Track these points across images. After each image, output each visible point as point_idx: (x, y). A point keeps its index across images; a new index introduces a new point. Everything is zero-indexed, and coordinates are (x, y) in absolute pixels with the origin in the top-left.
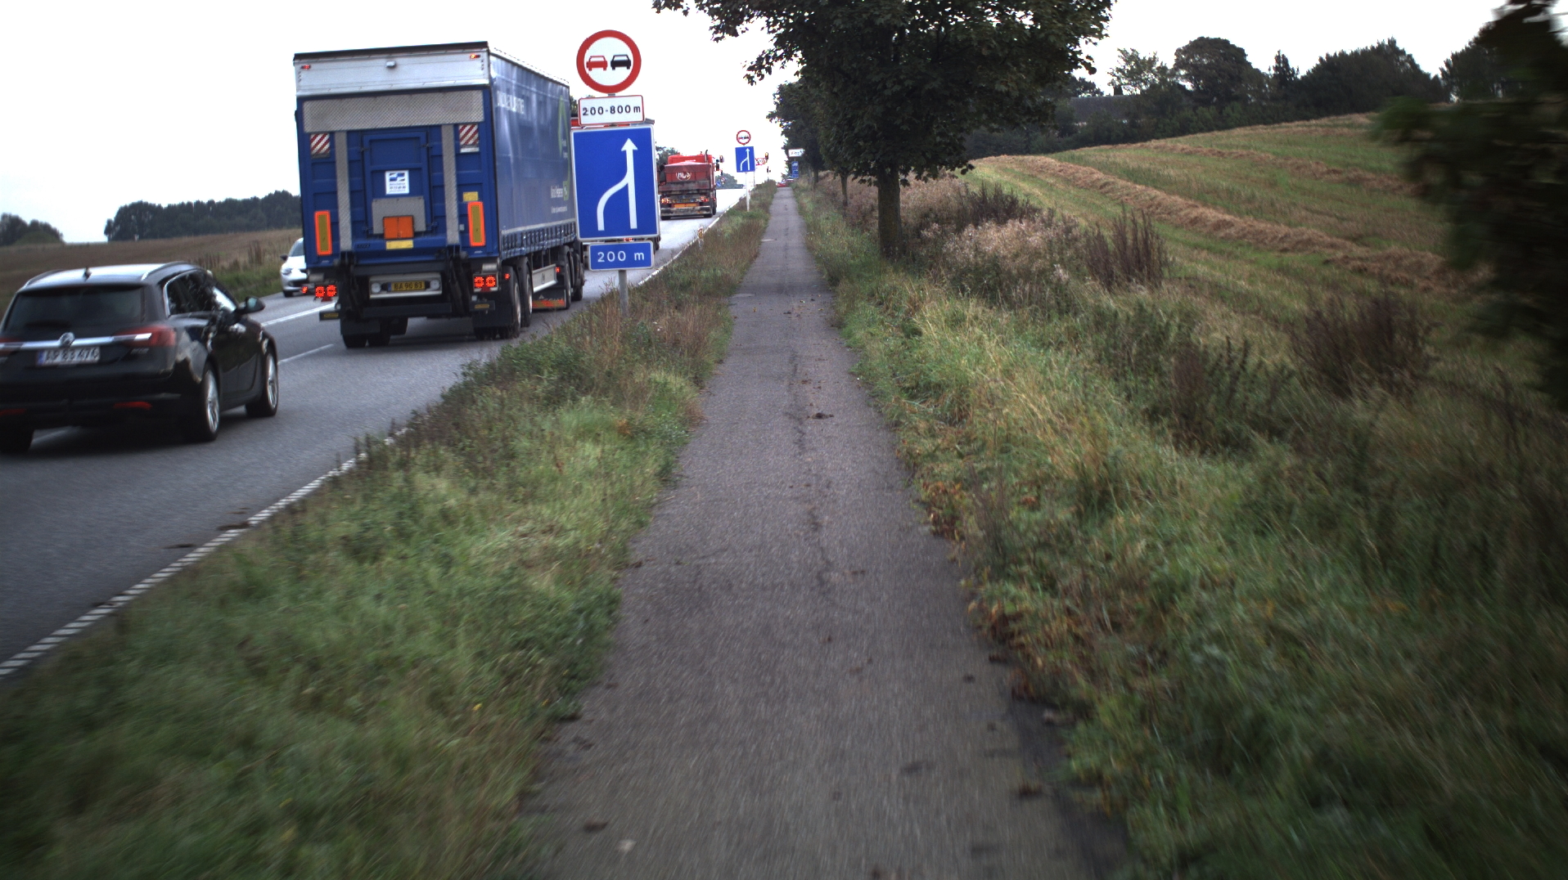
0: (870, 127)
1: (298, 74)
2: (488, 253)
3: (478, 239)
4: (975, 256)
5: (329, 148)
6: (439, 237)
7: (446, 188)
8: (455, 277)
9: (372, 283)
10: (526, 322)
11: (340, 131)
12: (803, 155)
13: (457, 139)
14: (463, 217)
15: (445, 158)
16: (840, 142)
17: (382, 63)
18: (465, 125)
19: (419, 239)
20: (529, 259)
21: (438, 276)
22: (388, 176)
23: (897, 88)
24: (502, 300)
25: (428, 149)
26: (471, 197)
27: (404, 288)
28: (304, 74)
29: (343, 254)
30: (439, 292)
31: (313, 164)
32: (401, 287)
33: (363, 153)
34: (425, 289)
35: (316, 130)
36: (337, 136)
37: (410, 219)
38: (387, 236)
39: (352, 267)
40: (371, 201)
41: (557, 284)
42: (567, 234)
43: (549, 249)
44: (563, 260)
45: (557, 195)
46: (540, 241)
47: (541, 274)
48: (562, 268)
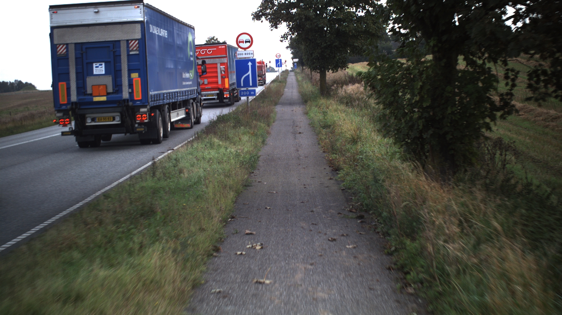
0: (317, 56)
1: (51, 15)
2: (143, 103)
3: (138, 96)
4: (345, 94)
5: (66, 52)
6: (119, 95)
7: (123, 71)
8: (127, 115)
9: (87, 117)
10: (166, 136)
11: (71, 43)
12: (298, 61)
13: (128, 47)
14: (131, 85)
15: (122, 57)
16: (308, 60)
17: (92, 10)
18: (132, 40)
19: (109, 96)
20: (169, 106)
21: (119, 114)
22: (94, 65)
23: (325, 45)
24: (152, 126)
25: (114, 52)
26: (135, 75)
27: (103, 120)
28: (54, 15)
29: (73, 103)
30: (119, 122)
31: (58, 59)
32: (101, 120)
33: (82, 54)
34: (113, 121)
35: (60, 43)
36: (69, 46)
37: (105, 86)
38: (94, 95)
39: (77, 110)
40: (86, 78)
41: (186, 117)
42: (192, 94)
43: (181, 101)
44: (190, 106)
45: (186, 76)
46: (175, 97)
47: (176, 113)
48: (189, 109)
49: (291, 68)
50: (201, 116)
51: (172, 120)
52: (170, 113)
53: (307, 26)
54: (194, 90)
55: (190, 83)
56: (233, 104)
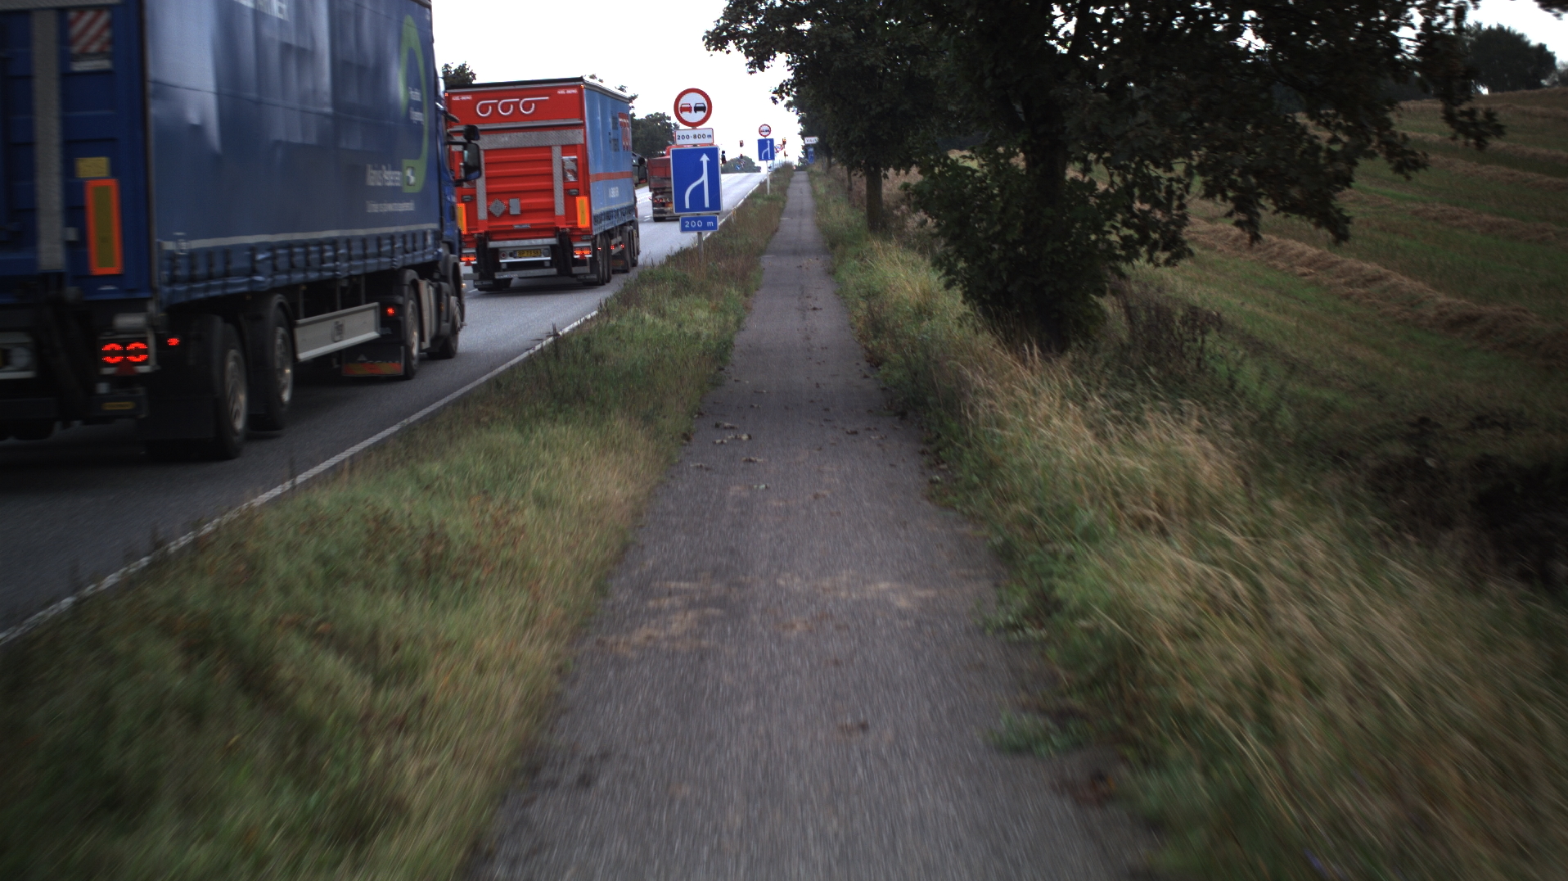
2: (129, 291)
3: (106, 258)
6: (21, 255)
7: (39, 149)
8: (59, 342)
12: (817, 143)
13: (65, 40)
14: (75, 211)
15: (37, 82)
18: (81, 10)
20: (290, 298)
21: (25, 338)
26: (94, 167)
30: (30, 374)
41: (383, 336)
42: (414, 250)
43: (358, 276)
44: (402, 294)
45: (384, 181)
46: (323, 261)
47: (331, 323)
48: (400, 308)
49: (800, 159)
50: (455, 331)
51: (303, 356)
52: (291, 327)
53: (837, 64)
54: (425, 234)
55: (407, 207)
56: (608, 281)
